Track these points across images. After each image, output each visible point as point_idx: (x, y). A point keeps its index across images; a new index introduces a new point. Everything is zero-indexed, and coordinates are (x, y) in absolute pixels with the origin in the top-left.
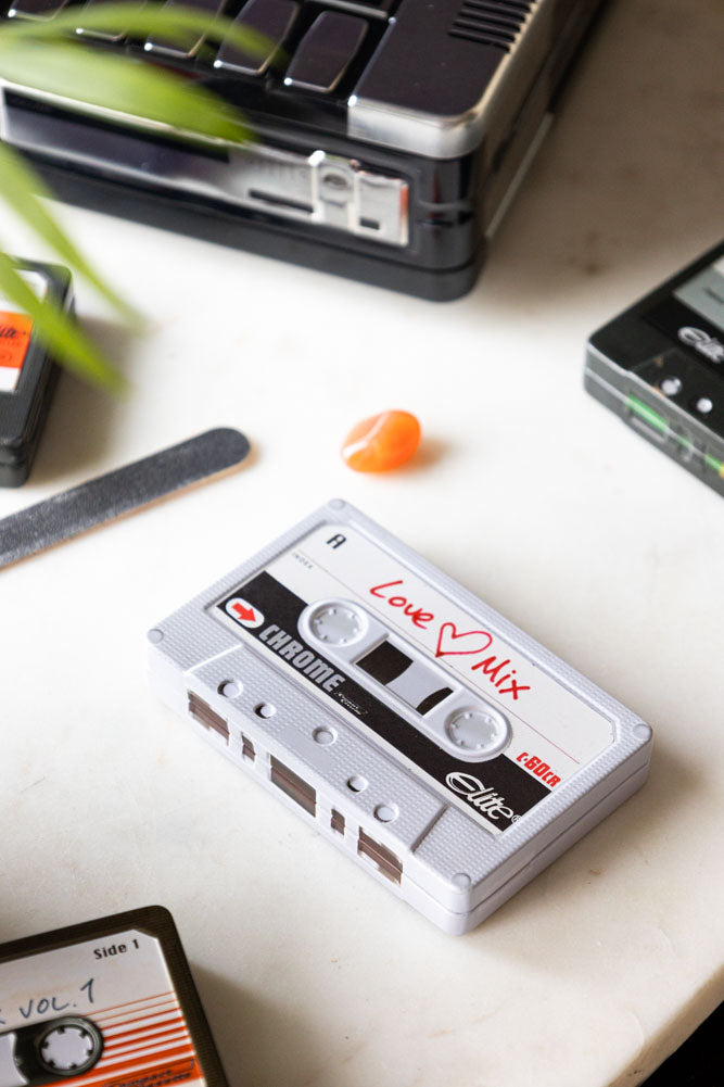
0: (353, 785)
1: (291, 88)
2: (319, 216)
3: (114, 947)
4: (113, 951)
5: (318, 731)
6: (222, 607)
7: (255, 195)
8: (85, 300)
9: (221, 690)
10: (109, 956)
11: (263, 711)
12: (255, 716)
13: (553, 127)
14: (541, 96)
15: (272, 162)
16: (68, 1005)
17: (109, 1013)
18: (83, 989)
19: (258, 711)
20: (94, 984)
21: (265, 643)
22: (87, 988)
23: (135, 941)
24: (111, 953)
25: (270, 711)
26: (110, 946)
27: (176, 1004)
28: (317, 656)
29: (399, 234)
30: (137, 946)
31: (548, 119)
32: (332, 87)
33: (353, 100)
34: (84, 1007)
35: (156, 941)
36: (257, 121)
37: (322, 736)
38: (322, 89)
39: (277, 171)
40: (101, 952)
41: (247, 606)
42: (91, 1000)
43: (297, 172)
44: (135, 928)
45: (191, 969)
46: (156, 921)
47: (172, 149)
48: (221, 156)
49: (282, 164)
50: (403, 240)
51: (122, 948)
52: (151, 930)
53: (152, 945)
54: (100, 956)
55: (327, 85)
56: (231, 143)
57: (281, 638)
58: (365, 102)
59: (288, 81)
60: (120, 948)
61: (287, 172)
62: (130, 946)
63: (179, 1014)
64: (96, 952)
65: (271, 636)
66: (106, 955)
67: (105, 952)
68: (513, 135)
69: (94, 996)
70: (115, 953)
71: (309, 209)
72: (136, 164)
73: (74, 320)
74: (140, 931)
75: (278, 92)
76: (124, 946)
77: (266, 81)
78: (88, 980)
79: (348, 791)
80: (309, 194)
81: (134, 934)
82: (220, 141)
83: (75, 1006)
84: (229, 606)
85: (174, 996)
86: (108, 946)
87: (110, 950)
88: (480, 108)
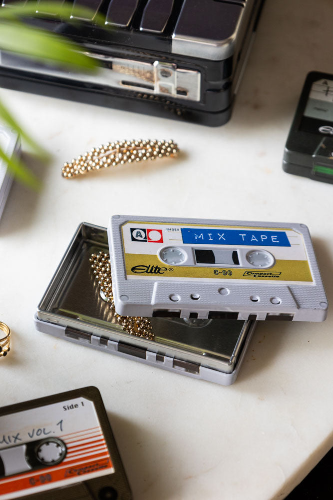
1: (143, 32)
2: (157, 91)
3: (72, 405)
4: (72, 407)
7: (124, 83)
10: (70, 409)
16: (50, 432)
17: (70, 436)
18: (57, 425)
20: (63, 423)
22: (59, 425)
23: (82, 403)
27: (101, 433)
29: (196, 96)
30: (83, 405)
32: (162, 31)
33: (174, 36)
34: (57, 433)
35: (92, 403)
38: (158, 32)
40: (66, 408)
42: (61, 430)
44: (84, 397)
46: (92, 393)
50: (198, 99)
51: (76, 406)
52: (89, 397)
53: (90, 405)
54: (66, 409)
55: (160, 30)
58: (179, 36)
59: (141, 29)
62: (80, 405)
63: (102, 437)
64: (64, 407)
66: (68, 409)
67: (68, 407)
69: (63, 428)
70: (73, 408)
71: (152, 88)
75: (137, 34)
76: (77, 405)
77: (130, 29)
78: (60, 421)
80: (153, 81)
81: (82, 399)
83: (54, 432)
85: (100, 429)
86: (70, 405)
87: (70, 407)
88: (234, 36)
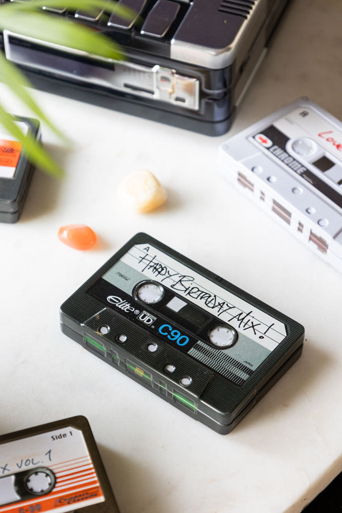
0: (309, 211)
1: (144, 36)
2: (156, 96)
3: (61, 435)
4: (60, 437)
5: (293, 190)
6: (254, 137)
7: (126, 86)
8: (46, 135)
9: (253, 170)
10: (58, 439)
11: (270, 180)
12: (267, 181)
13: (267, 54)
14: (262, 39)
15: (134, 70)
16: (39, 462)
17: (59, 466)
18: (46, 454)
19: (268, 179)
20: (51, 452)
21: (272, 153)
22: (48, 454)
23: (71, 432)
24: (59, 438)
25: (273, 179)
26: (59, 435)
27: (90, 461)
28: (294, 159)
29: (195, 104)
30: (71, 434)
31: (265, 51)
32: (163, 35)
33: (173, 41)
34: (47, 463)
35: (80, 432)
36: (128, 51)
37: (295, 191)
38: (159, 36)
39: (137, 75)
40: (55, 437)
41: (264, 137)
42: (50, 460)
43: (146, 75)
44: (71, 426)
45: (98, 445)
46: (80, 423)
47: (88, 64)
48: (111, 67)
49: (139, 71)
50: (196, 108)
51: (65, 435)
52: (78, 427)
53: (79, 434)
54: (54, 439)
55: (161, 34)
56: (115, 61)
57: (279, 151)
58: (179, 42)
59: (142, 32)
60: (63, 435)
61: (142, 75)
62: (69, 434)
63: (92, 466)
64: (52, 437)
65: (275, 150)
66: (57, 438)
67: (56, 437)
68: (248, 58)
69: (52, 458)
70: (61, 437)
71: (152, 93)
72: (71, 71)
73: (41, 144)
74: (73, 427)
75: (137, 37)
77: (132, 32)
78: (48, 451)
79: (307, 213)
80: (152, 85)
81: (70, 429)
82: (110, 60)
83: (42, 462)
84: (257, 137)
85: (89, 458)
86: (58, 435)
88: (233, 45)
